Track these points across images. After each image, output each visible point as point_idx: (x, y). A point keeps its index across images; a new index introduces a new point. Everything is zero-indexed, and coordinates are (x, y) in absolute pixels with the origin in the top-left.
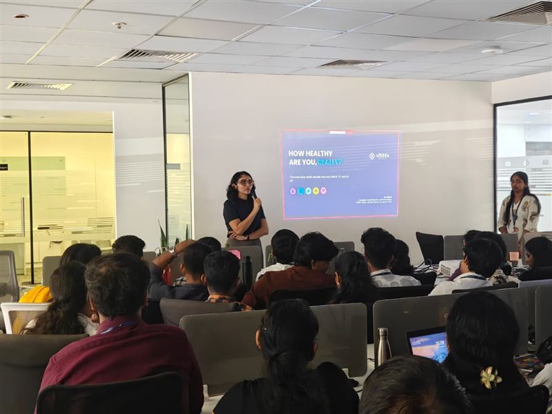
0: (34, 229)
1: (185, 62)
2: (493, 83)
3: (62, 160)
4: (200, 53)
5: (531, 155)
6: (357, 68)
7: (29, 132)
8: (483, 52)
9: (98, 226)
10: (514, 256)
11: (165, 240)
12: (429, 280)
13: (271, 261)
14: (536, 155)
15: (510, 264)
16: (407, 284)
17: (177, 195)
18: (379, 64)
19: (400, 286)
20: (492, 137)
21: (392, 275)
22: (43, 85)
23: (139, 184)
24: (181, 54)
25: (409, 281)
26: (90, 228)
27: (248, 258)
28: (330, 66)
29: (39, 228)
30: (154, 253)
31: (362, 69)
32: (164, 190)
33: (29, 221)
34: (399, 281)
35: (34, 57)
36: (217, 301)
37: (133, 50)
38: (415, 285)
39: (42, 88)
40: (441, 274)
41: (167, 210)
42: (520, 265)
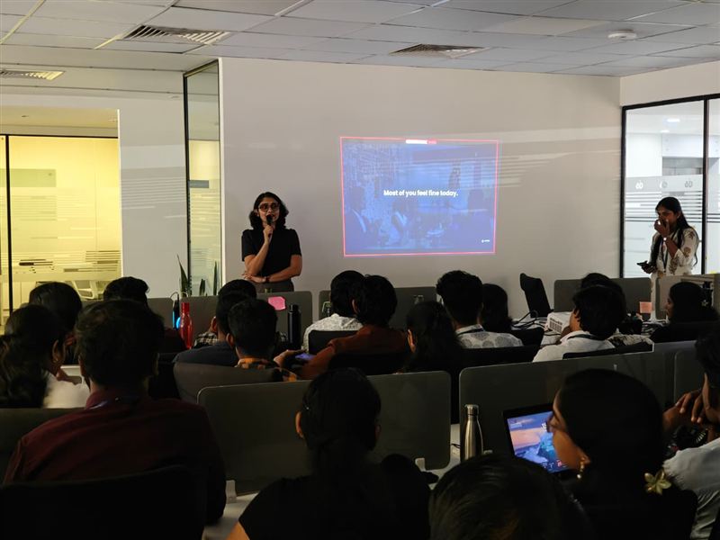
0: (13, 265)
1: (214, 44)
2: (622, 78)
3: (51, 173)
4: (233, 33)
5: (670, 174)
6: (443, 55)
7: (7, 136)
8: (610, 36)
9: (99, 262)
10: (645, 307)
11: (186, 282)
12: (533, 339)
13: (326, 311)
14: (675, 174)
15: (641, 318)
16: (504, 345)
17: (204, 222)
18: (473, 51)
19: (496, 347)
20: (620, 150)
21: (484, 332)
22: (24, 73)
23: (152, 207)
24: (207, 32)
25: (508, 340)
26: (90, 264)
27: (296, 307)
28: (407, 53)
29: (21, 264)
30: (169, 300)
31: (449, 57)
32: (186, 216)
33: (7, 253)
34: (493, 339)
35: (9, 34)
36: (251, 366)
37: (143, 27)
38: (515, 345)
39: (22, 77)
40: (550, 330)
41: (189, 242)
42: (653, 319)
